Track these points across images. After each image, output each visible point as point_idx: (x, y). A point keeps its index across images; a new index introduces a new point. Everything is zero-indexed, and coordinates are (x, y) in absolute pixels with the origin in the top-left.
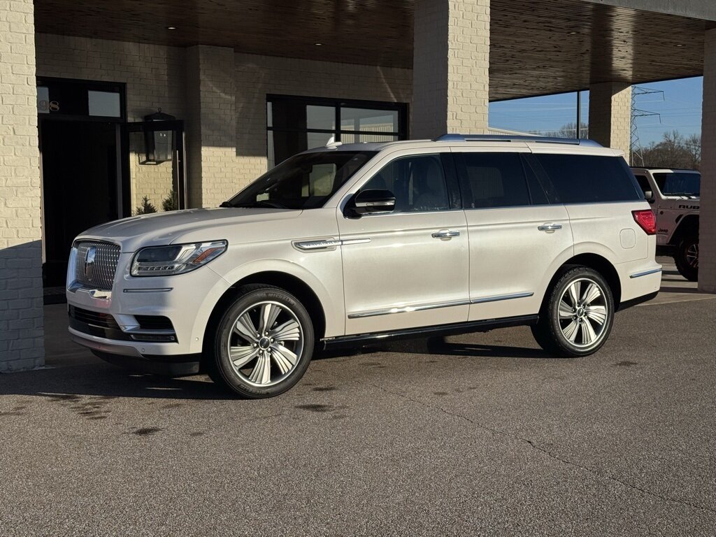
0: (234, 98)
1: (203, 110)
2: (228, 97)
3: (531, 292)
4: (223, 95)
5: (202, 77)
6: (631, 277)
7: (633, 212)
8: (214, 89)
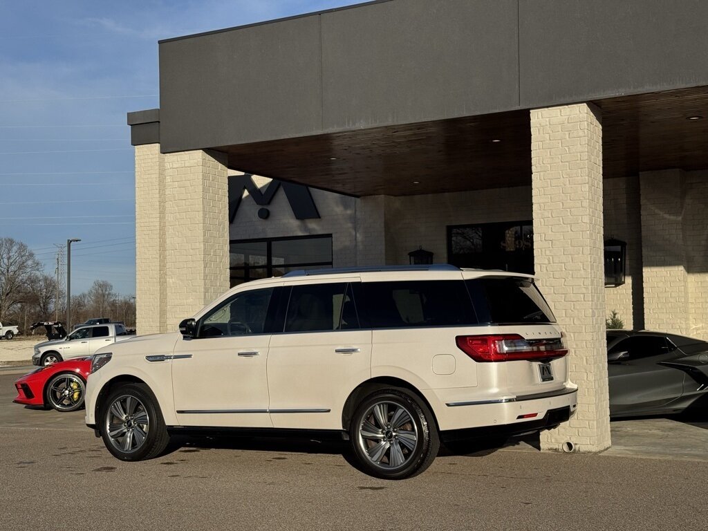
0: (680, 218)
1: (643, 233)
2: (672, 218)
3: (328, 408)
4: (667, 216)
5: (643, 201)
6: (448, 405)
7: (458, 338)
8: (657, 211)
